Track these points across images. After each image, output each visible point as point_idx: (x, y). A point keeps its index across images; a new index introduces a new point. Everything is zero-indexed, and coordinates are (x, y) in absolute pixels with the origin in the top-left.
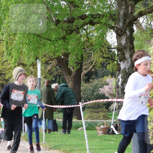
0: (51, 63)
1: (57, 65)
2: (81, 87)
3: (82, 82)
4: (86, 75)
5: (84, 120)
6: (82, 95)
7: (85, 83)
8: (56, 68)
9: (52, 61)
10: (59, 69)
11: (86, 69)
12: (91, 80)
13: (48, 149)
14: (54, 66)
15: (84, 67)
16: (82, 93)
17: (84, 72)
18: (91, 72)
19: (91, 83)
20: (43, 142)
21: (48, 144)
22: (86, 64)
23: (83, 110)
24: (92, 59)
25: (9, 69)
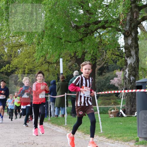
0: (71, 61)
1: (76, 62)
2: (96, 80)
3: (96, 75)
4: (99, 69)
5: (98, 105)
6: (96, 86)
7: (99, 76)
8: (75, 64)
9: (72, 59)
10: (77, 65)
11: (99, 65)
12: (104, 74)
13: (69, 130)
14: (73, 63)
15: (98, 63)
16: (96, 84)
17: (98, 67)
18: (103, 67)
19: (104, 76)
20: (65, 124)
21: (69, 126)
22: (99, 61)
23: (97, 98)
24: (104, 57)
25: (37, 66)
